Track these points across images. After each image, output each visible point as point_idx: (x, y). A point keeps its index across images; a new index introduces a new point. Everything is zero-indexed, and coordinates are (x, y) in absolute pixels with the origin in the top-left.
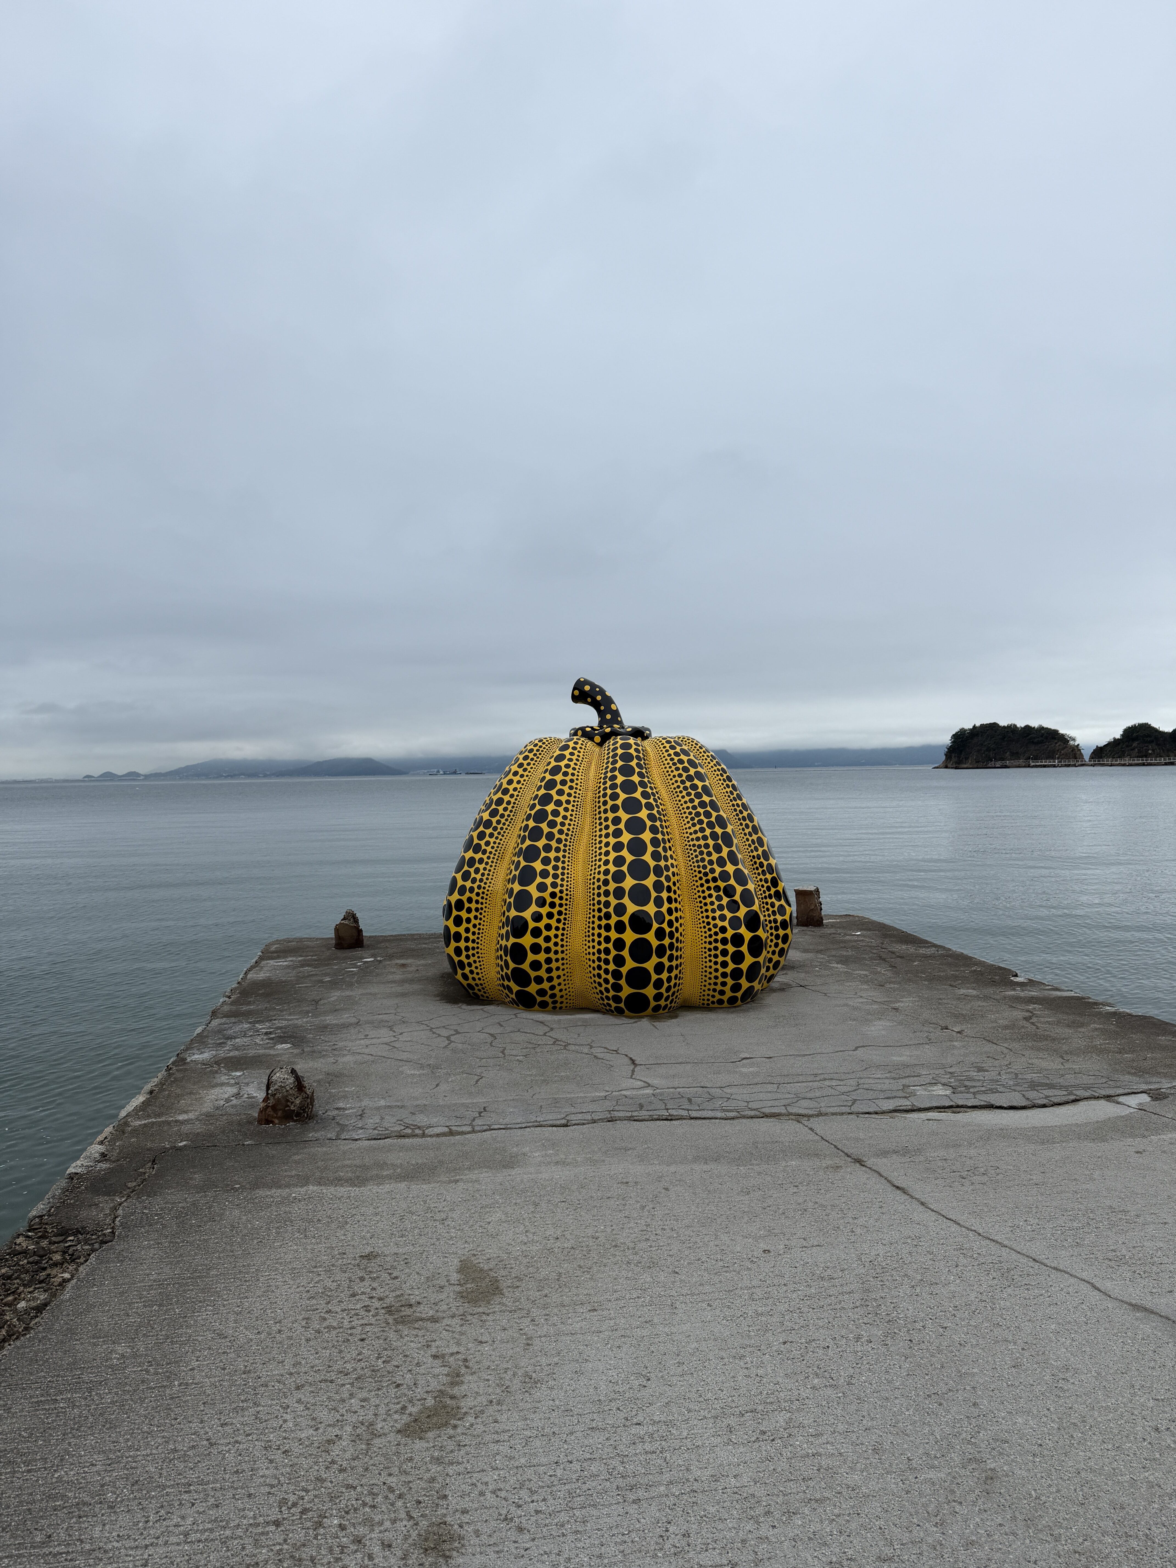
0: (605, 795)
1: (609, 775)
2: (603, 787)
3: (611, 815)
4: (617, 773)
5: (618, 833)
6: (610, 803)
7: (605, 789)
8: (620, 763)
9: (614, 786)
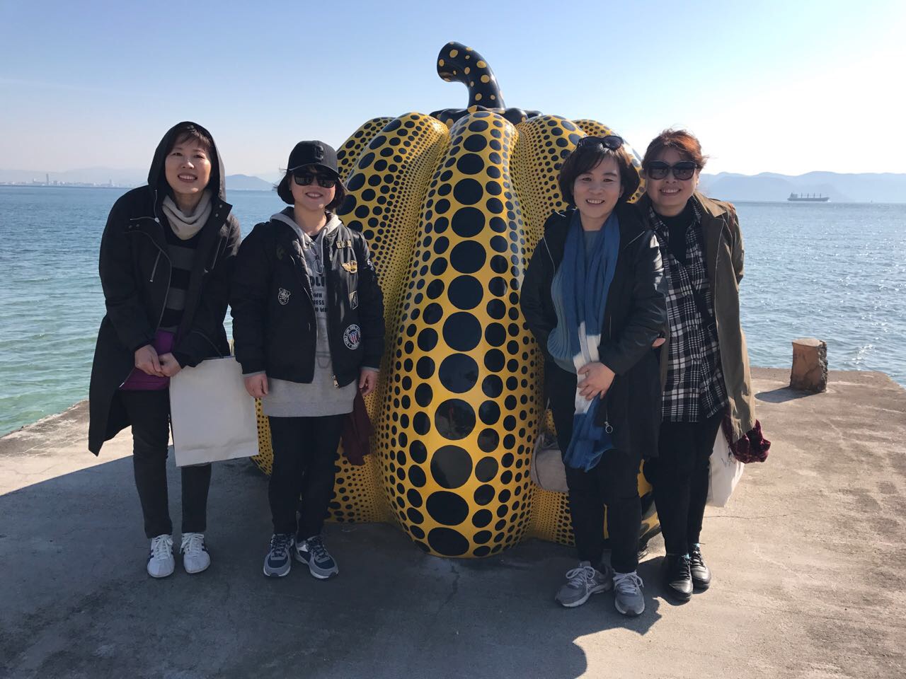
0: (430, 203)
1: (444, 170)
2: (430, 189)
3: (435, 236)
4: (454, 168)
5: (439, 267)
6: (436, 216)
7: (432, 193)
8: (463, 152)
9: (445, 190)
